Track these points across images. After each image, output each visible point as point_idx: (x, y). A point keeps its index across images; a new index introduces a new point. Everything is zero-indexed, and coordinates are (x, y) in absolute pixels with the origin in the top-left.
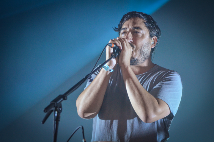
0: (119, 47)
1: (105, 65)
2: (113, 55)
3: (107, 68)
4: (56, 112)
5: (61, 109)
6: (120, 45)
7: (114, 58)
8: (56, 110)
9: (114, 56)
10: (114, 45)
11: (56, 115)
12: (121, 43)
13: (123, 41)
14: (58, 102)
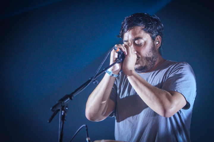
0: (124, 53)
1: (108, 70)
2: (117, 60)
3: (110, 73)
4: (63, 112)
5: (67, 109)
6: (125, 50)
7: (118, 63)
8: (62, 109)
9: (119, 61)
10: (119, 50)
11: (63, 114)
12: (126, 49)
13: (128, 47)
14: (65, 102)
